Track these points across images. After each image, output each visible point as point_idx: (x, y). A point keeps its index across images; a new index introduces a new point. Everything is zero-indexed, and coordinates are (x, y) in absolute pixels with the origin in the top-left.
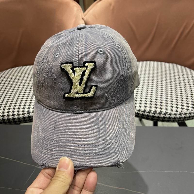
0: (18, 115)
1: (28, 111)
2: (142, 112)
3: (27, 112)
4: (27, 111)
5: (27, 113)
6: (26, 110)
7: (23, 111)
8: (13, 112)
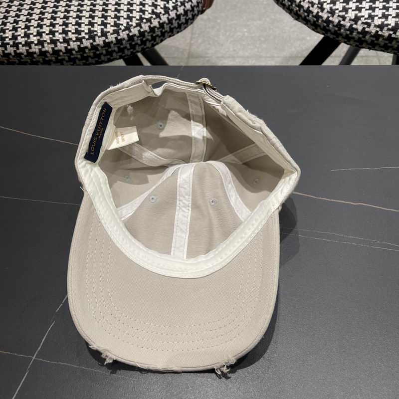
0: (66, 41)
1: (90, 31)
2: (389, 29)
3: (86, 34)
4: (87, 31)
5: (87, 37)
6: (85, 28)
7: (78, 32)
8: (52, 33)
